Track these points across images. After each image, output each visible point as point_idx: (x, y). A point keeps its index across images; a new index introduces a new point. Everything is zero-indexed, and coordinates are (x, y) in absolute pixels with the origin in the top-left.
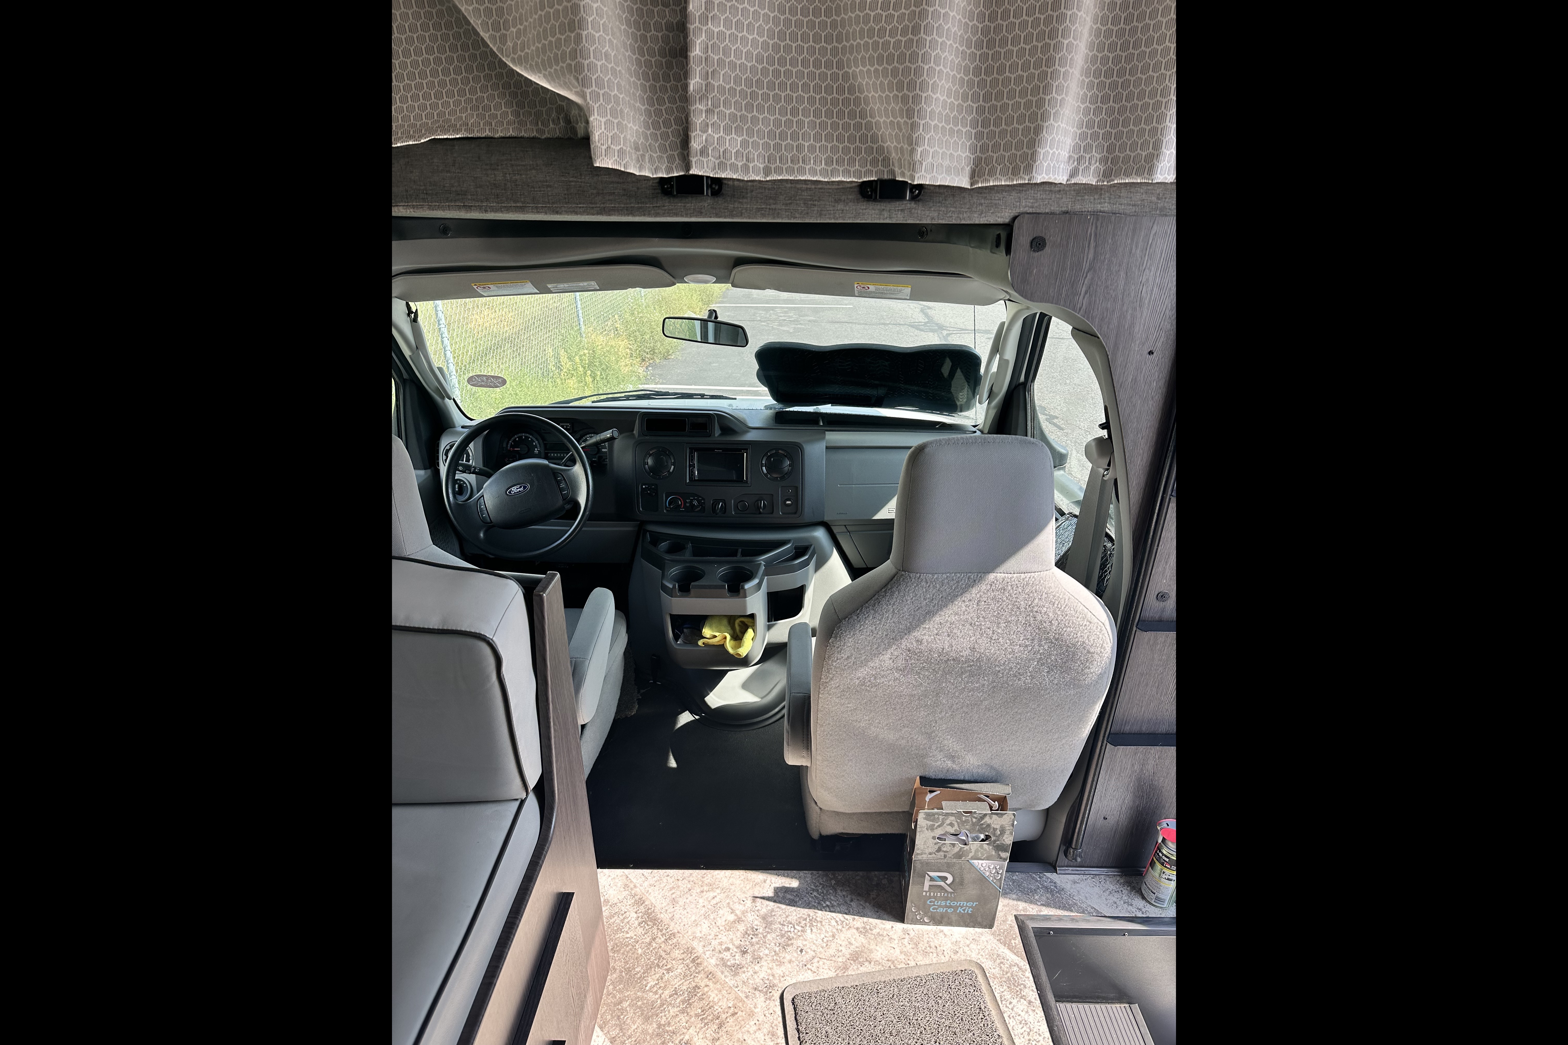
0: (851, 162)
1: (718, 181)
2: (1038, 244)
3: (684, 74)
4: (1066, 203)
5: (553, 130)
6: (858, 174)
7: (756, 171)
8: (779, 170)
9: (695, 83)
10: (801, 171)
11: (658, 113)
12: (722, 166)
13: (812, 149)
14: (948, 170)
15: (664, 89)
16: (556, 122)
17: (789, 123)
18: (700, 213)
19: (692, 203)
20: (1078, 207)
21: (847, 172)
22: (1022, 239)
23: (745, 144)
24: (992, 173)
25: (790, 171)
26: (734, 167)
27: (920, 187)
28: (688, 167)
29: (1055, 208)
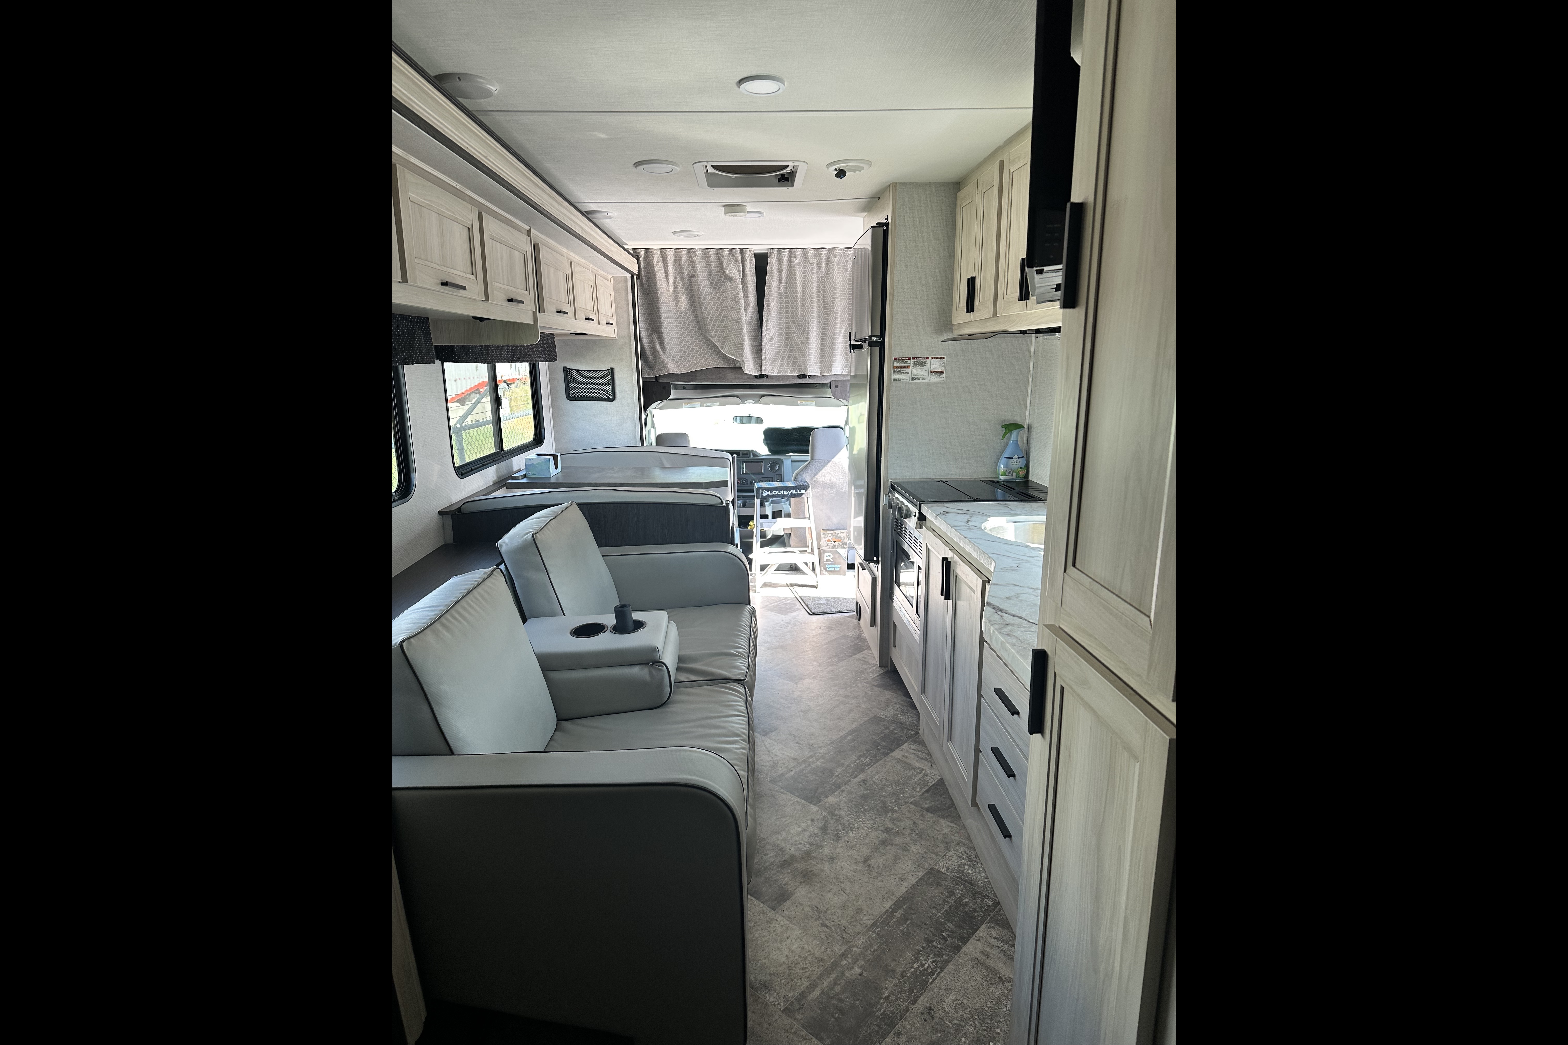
0: (795, 371)
1: (767, 375)
2: (837, 387)
3: (761, 355)
4: (842, 378)
5: (732, 365)
6: (797, 373)
7: (775, 373)
8: (780, 373)
9: (763, 357)
10: (785, 373)
11: (755, 362)
12: (768, 372)
13: (787, 369)
14: (815, 372)
15: (756, 358)
16: (732, 364)
17: (782, 364)
18: (763, 382)
19: (762, 379)
20: (844, 379)
21: (794, 373)
22: (833, 386)
23: (773, 368)
24: (824, 373)
25: (782, 373)
26: (771, 373)
27: (810, 376)
28: (761, 372)
29: (840, 379)
